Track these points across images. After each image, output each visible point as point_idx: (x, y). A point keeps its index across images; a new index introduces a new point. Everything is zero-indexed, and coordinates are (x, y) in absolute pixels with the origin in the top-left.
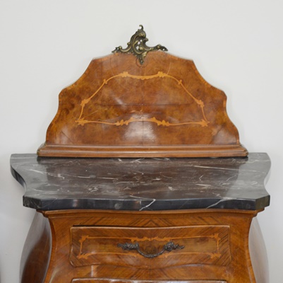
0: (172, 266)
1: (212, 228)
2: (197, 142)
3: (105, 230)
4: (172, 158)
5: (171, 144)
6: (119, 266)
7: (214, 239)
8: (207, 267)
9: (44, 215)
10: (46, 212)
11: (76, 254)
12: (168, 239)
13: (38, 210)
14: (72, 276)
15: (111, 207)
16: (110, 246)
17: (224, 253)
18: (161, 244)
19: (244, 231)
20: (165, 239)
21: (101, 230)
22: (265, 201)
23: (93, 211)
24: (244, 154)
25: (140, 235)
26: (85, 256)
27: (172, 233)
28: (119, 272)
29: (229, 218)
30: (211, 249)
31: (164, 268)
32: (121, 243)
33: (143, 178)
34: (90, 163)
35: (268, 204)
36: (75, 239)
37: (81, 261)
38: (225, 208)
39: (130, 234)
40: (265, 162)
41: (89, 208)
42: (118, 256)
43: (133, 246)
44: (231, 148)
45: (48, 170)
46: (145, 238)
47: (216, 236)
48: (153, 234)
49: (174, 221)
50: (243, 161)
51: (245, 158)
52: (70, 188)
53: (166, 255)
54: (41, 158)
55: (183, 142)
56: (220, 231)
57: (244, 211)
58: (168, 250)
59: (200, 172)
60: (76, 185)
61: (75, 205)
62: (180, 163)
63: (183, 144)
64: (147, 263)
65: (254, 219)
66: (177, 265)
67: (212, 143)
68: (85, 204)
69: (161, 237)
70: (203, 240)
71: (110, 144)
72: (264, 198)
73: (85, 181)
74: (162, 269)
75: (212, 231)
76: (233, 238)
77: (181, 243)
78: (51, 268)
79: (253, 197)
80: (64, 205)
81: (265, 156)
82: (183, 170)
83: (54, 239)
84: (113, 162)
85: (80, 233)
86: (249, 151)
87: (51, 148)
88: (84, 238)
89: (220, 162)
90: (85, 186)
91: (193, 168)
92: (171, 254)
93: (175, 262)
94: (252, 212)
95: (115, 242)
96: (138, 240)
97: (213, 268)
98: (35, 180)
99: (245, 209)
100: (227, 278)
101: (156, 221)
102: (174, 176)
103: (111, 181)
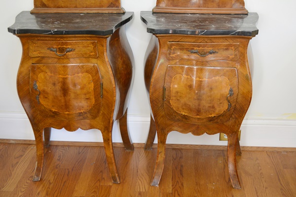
0: (212, 60)
1: (231, 44)
2: (225, 7)
3: (183, 44)
4: (213, 14)
5: (213, 7)
6: (188, 60)
7: (232, 49)
8: (228, 61)
9: (156, 37)
10: (157, 35)
11: (170, 54)
12: (211, 49)
13: (154, 34)
14: (168, 64)
15: (186, 33)
16: (185, 51)
17: (236, 55)
18: (208, 51)
19: (246, 46)
20: (210, 48)
21: (181, 44)
22: (256, 33)
23: (178, 35)
24: (246, 13)
25: (199, 46)
26: (174, 55)
27: (213, 46)
28: (189, 63)
29: (239, 40)
30: (230, 53)
31: (209, 61)
32: (190, 50)
33: (200, 22)
34: (176, 15)
35: (257, 34)
36: (170, 47)
37: (172, 57)
38: (238, 35)
39: (194, 46)
40: (256, 16)
41: (176, 34)
42: (188, 56)
43: (195, 51)
44: (240, 10)
45: (157, 18)
46: (201, 48)
47: (233, 48)
48: (204, 46)
49: (214, 40)
50: (246, 16)
51: (247, 14)
52: (168, 25)
53: (210, 56)
54: (154, 13)
55: (219, 6)
56: (235, 46)
57: (246, 37)
58: (211, 53)
59: (226, 20)
60: (170, 24)
61: (170, 32)
62: (217, 16)
63: (219, 7)
64: (201, 59)
65: (250, 40)
66: (214, 60)
67: (231, 7)
68: (175, 32)
69: (208, 48)
70: (227, 49)
71: (185, 7)
72: (256, 31)
73: (175, 22)
74: (207, 62)
75: (231, 45)
76: (240, 49)
77: (217, 51)
78: (159, 60)
79: (251, 30)
80: (166, 32)
81: (256, 14)
82: (218, 19)
83: (160, 47)
84: (187, 15)
85: (172, 45)
86: (249, 11)
87: (158, 8)
88: (173, 47)
89: (236, 16)
90: (174, 24)
91: (223, 18)
92: (212, 55)
93: (214, 59)
94: (250, 37)
95: (187, 49)
96: (197, 48)
97: (230, 62)
98: (152, 22)
99: (246, 35)
100: (236, 67)
101: (206, 40)
102: (215, 21)
103: (186, 23)
